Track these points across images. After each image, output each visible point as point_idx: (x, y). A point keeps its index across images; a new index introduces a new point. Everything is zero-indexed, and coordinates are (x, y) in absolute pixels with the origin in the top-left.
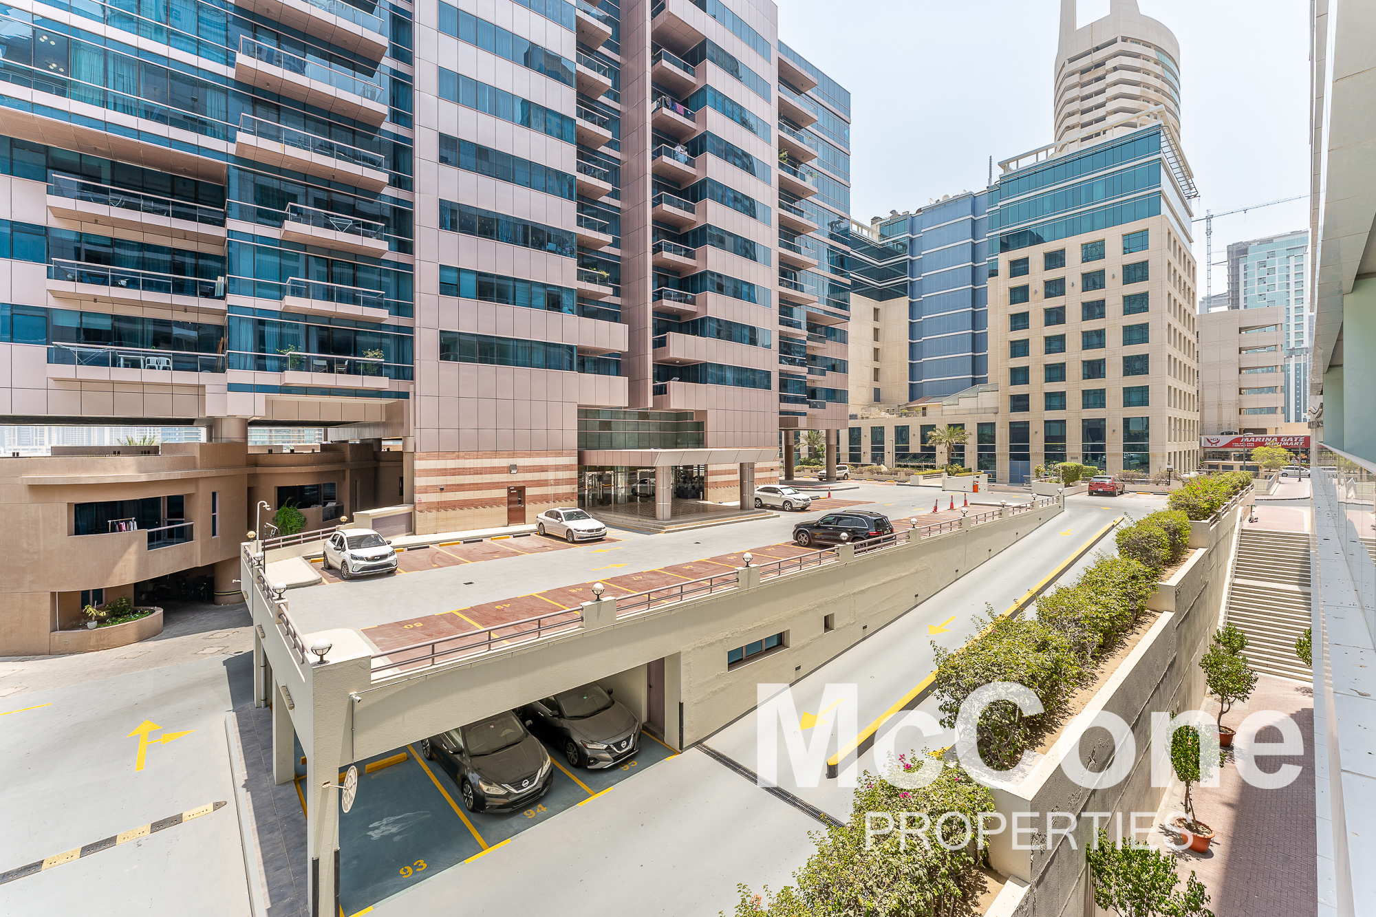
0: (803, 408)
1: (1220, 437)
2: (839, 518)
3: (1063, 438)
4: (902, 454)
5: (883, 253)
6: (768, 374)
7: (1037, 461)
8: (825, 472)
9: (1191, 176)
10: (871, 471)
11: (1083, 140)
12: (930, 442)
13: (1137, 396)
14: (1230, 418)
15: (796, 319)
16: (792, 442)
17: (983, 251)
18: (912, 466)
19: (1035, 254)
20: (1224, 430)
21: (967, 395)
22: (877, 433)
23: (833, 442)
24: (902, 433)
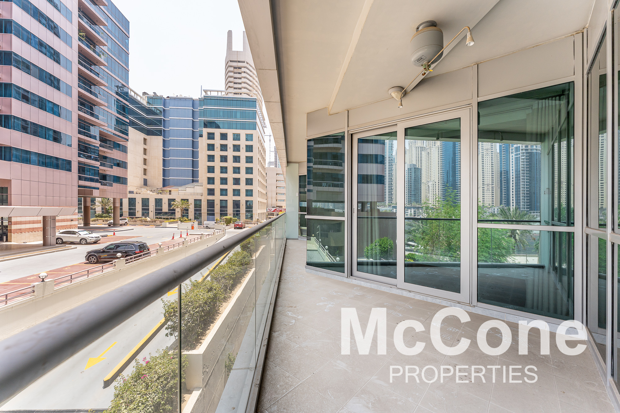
0: (98, 185)
1: (272, 208)
2: (117, 246)
3: (226, 207)
4: (159, 212)
5: (149, 111)
6: (69, 163)
7: (217, 216)
8: (112, 221)
9: (264, 120)
10: (141, 221)
11: (235, 94)
12: (173, 207)
13: (249, 193)
14: (274, 203)
15: (92, 133)
16: (89, 204)
17: (197, 125)
18: (163, 218)
19: (217, 132)
20: (273, 206)
21: (189, 186)
22: (145, 202)
23: (118, 205)
24: (158, 202)
